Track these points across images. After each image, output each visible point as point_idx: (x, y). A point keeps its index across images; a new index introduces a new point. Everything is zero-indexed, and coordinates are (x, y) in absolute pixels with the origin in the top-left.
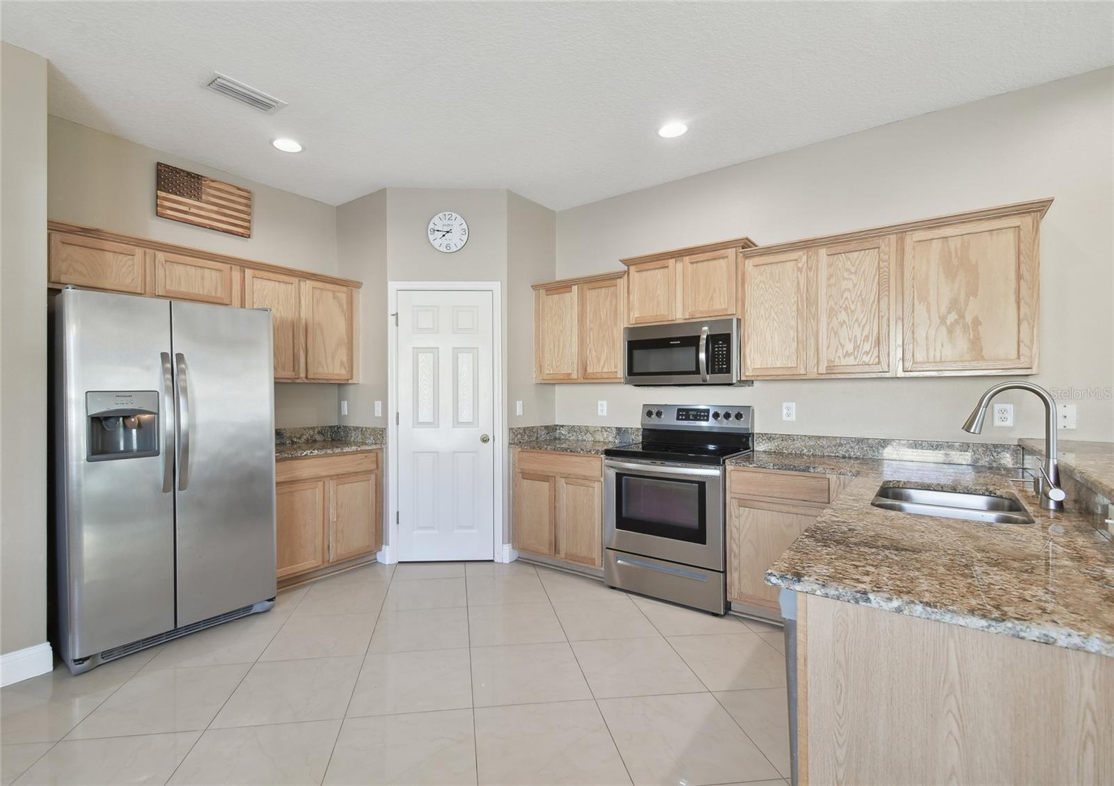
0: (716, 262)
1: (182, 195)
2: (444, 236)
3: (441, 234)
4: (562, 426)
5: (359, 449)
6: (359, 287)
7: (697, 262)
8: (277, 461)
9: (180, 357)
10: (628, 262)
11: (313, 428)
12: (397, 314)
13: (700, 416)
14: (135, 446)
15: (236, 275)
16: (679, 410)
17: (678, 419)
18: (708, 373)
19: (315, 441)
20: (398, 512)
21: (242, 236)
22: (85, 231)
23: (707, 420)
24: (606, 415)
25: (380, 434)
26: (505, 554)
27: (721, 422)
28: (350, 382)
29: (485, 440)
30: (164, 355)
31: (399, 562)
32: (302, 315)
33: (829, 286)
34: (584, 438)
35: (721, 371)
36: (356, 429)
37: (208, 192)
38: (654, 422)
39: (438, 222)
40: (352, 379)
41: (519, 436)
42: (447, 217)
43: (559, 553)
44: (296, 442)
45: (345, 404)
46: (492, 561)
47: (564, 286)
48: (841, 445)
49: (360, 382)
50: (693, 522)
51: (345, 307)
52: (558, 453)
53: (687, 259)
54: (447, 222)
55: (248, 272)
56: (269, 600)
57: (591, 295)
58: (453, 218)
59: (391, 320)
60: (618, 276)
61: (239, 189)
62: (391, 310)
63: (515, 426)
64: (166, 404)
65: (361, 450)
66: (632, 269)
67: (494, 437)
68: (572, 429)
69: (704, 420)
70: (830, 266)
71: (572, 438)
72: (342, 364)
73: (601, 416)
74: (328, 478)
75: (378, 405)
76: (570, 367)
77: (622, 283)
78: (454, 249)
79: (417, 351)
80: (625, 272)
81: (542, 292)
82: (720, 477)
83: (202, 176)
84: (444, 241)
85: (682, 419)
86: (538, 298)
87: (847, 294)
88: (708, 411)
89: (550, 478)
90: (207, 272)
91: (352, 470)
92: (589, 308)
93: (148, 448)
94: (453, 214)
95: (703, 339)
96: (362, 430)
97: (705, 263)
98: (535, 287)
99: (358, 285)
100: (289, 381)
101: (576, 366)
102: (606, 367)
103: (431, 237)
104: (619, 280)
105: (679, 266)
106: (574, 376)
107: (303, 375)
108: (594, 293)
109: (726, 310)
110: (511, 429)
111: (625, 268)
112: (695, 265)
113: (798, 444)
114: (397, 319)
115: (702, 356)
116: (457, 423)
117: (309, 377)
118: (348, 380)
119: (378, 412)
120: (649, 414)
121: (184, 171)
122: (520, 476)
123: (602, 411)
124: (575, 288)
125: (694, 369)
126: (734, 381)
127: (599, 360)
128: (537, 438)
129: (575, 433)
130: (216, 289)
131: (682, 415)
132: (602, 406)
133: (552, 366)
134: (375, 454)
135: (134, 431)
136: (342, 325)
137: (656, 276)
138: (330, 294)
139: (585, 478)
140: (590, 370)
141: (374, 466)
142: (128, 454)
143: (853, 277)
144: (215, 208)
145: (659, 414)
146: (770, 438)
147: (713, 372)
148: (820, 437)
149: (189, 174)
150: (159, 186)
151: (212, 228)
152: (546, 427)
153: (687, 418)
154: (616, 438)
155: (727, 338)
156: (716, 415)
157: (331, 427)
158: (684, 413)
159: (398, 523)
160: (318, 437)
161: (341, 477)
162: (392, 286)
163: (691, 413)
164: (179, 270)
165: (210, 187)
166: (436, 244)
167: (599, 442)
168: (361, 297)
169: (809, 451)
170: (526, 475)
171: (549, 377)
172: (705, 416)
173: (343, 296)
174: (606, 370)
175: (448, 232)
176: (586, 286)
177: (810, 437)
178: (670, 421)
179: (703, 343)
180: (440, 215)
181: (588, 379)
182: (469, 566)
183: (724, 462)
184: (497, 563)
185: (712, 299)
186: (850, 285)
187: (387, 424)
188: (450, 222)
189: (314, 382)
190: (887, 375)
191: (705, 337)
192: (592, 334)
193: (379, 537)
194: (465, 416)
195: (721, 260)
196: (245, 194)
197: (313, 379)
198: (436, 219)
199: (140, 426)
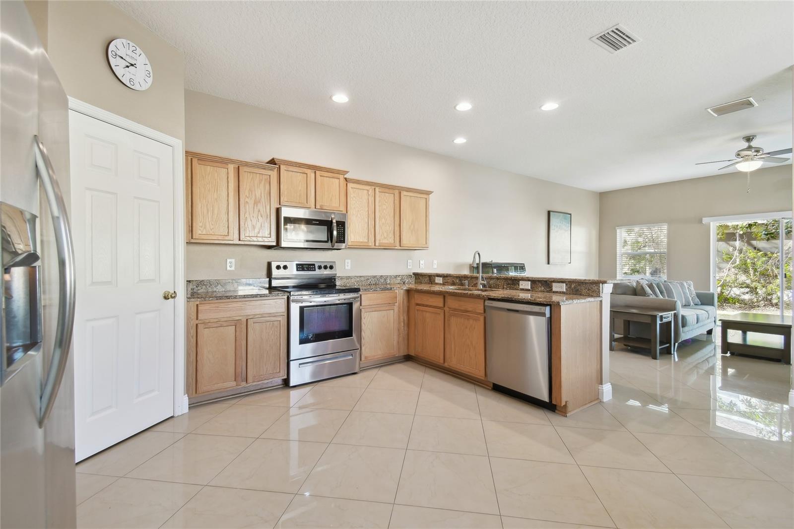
0: (334, 180)
2: (128, 67)
3: (124, 63)
7: (326, 177)
10: (280, 162)
13: (310, 268)
16: (297, 265)
17: (297, 270)
18: (335, 243)
23: (315, 270)
24: (233, 270)
27: (325, 271)
29: (167, 297)
33: (379, 206)
34: (215, 289)
35: (340, 242)
38: (282, 273)
39: (121, 48)
46: (173, 417)
47: (221, 162)
48: (368, 279)
53: (318, 173)
54: (129, 52)
57: (247, 176)
58: (137, 53)
60: (271, 168)
66: (284, 167)
67: (175, 293)
69: (313, 270)
70: (379, 197)
73: (229, 271)
78: (137, 87)
80: (276, 167)
84: (127, 73)
85: (300, 270)
87: (384, 211)
88: (314, 265)
89: (237, 322)
92: (245, 186)
94: (137, 48)
95: (335, 223)
97: (328, 178)
98: (188, 153)
102: (261, 233)
103: (113, 61)
104: (271, 172)
105: (313, 175)
106: (230, 238)
108: (250, 175)
112: (322, 177)
113: (353, 280)
115: (335, 233)
116: (139, 281)
120: (278, 267)
123: (230, 267)
124: (231, 166)
125: (325, 239)
126: (344, 247)
127: (254, 227)
131: (300, 268)
132: (231, 263)
137: (297, 179)
139: (272, 315)
143: (386, 204)
145: (284, 267)
146: (342, 278)
147: (337, 242)
148: (361, 276)
153: (303, 270)
155: (344, 224)
156: (319, 267)
163: (304, 266)
166: (119, 74)
169: (357, 283)
171: (201, 237)
172: (312, 268)
175: (132, 65)
177: (357, 277)
178: (291, 272)
180: (124, 41)
184: (176, 417)
185: (331, 200)
186: (385, 208)
188: (134, 55)
190: (396, 248)
195: (336, 179)
198: (118, 43)
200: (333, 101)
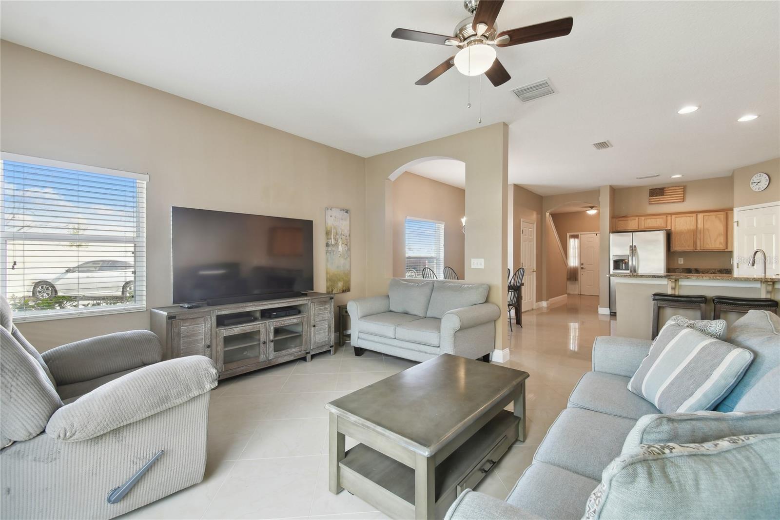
1: (656, 196)
3: (756, 184)
6: (732, 210)
12: (738, 222)
21: (681, 202)
22: (623, 217)
32: (698, 227)
37: (667, 193)
39: (755, 179)
40: (728, 249)
42: (758, 176)
54: (758, 178)
55: (673, 216)
58: (761, 176)
59: (735, 224)
61: (679, 187)
62: (734, 220)
72: (721, 243)
78: (762, 189)
83: (664, 188)
84: (757, 187)
90: (658, 219)
94: (761, 174)
100: (692, 251)
103: (752, 186)
107: (699, 248)
114: (738, 224)
117: (703, 249)
118: (726, 250)
136: (721, 228)
138: (714, 216)
144: (669, 196)
149: (659, 189)
150: (651, 196)
151: (669, 203)
157: (725, 269)
162: (736, 210)
164: (649, 221)
165: (668, 190)
166: (754, 189)
168: (734, 214)
173: (722, 216)
175: (759, 182)
180: (756, 176)
188: (760, 178)
189: (705, 251)
196: (681, 188)
198: (754, 178)
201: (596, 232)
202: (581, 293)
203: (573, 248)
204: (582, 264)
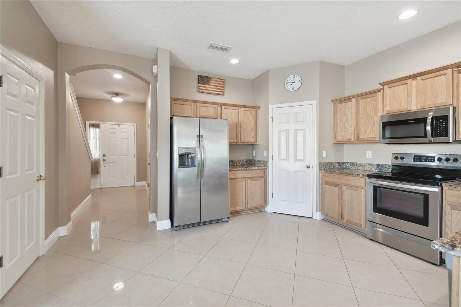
0: (439, 78)
1: (205, 84)
2: (291, 84)
4: (347, 163)
5: (258, 168)
6: (259, 109)
7: (425, 79)
8: (230, 171)
9: (202, 136)
10: (383, 84)
11: (243, 160)
12: (272, 117)
13: (429, 160)
14: (190, 164)
15: (219, 108)
16: (415, 156)
17: (414, 161)
18: (432, 137)
19: (244, 165)
20: (272, 193)
21: (222, 95)
22: (180, 100)
23: (434, 161)
24: (371, 158)
25: (266, 163)
26: (318, 216)
27: (443, 163)
28: (256, 143)
29: (308, 167)
30: (197, 136)
31: (273, 212)
32: (239, 120)
34: (359, 168)
35: (441, 136)
36: (258, 161)
37: (212, 83)
38: (399, 162)
39: (289, 80)
40: (256, 142)
41: (324, 166)
42: (293, 77)
43: (343, 219)
44: (238, 165)
45: (254, 151)
46: (312, 218)
47: (348, 99)
49: (259, 144)
50: (421, 214)
51: (254, 116)
52: (343, 174)
53: (419, 78)
54: (292, 79)
55: (223, 107)
56: (228, 218)
57: (362, 102)
58: (295, 77)
59: (270, 120)
60: (378, 91)
61: (221, 79)
62: (270, 116)
63: (322, 162)
64: (198, 150)
65: (259, 169)
66: (385, 87)
67: (312, 166)
68: (352, 164)
69: (431, 162)
71: (353, 168)
72: (253, 137)
73: (368, 158)
74: (247, 178)
75: (265, 152)
76: (350, 135)
77: (380, 94)
78: (295, 89)
79: (280, 131)
80: (381, 89)
81: (337, 103)
82: (438, 192)
84: (291, 86)
85: (417, 161)
86: (334, 106)
88: (434, 157)
89: (339, 186)
91: (256, 176)
92: (361, 108)
93: (193, 165)
94: (295, 75)
95: (429, 119)
96: (260, 161)
98: (333, 101)
99: (259, 108)
100: (235, 143)
101: (353, 135)
102: (370, 135)
103: (286, 86)
104: (377, 93)
105: (414, 82)
106: (353, 140)
107: (239, 141)
108: (364, 101)
109: (446, 102)
110: (320, 163)
111: (382, 87)
112: (424, 81)
114: (272, 119)
115: (429, 128)
116: (296, 160)
117: (242, 142)
118: (255, 143)
119: (265, 155)
120: (396, 158)
121: (205, 76)
122: (324, 184)
123: (369, 156)
124: (353, 100)
125: (423, 135)
126: (451, 141)
127: (366, 132)
128: (334, 167)
129: (354, 166)
130: (213, 114)
131: (417, 159)
132: (369, 153)
133: (341, 135)
134: (264, 171)
135: (190, 159)
136: (253, 123)
137: (400, 90)
138: (249, 112)
139: (357, 187)
140: (361, 137)
141: (263, 175)
142: (188, 166)
144: (214, 87)
145: (402, 158)
147: (436, 136)
149: (207, 77)
150: (199, 83)
151: (213, 94)
152: (339, 163)
153: (420, 160)
154: (376, 169)
155: (446, 118)
156: (440, 160)
157: (249, 160)
158: (418, 158)
159: (273, 197)
160: (245, 163)
161: (252, 178)
162: (271, 107)
163: (422, 158)
164: (203, 108)
165: (213, 80)
166: (288, 88)
167: (367, 171)
168: (260, 112)
170: (327, 183)
171: (340, 140)
172: (431, 160)
173: (253, 113)
174: (370, 136)
175: (293, 83)
176: (359, 98)
178: (409, 162)
179: (429, 121)
180: (290, 76)
181: (359, 141)
182: (301, 218)
183: (441, 184)
184: (314, 219)
185: (436, 97)
187: (268, 160)
188: (294, 79)
189: (243, 144)
191: (431, 118)
192: (362, 120)
193: (265, 201)
194: (300, 156)
196: (222, 81)
197: (243, 143)
198: (288, 78)
199: (191, 158)
200: (401, 20)
201: (119, 123)
202: (103, 187)
203: (93, 138)
204: (104, 156)
